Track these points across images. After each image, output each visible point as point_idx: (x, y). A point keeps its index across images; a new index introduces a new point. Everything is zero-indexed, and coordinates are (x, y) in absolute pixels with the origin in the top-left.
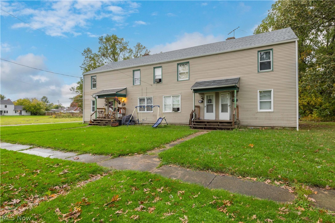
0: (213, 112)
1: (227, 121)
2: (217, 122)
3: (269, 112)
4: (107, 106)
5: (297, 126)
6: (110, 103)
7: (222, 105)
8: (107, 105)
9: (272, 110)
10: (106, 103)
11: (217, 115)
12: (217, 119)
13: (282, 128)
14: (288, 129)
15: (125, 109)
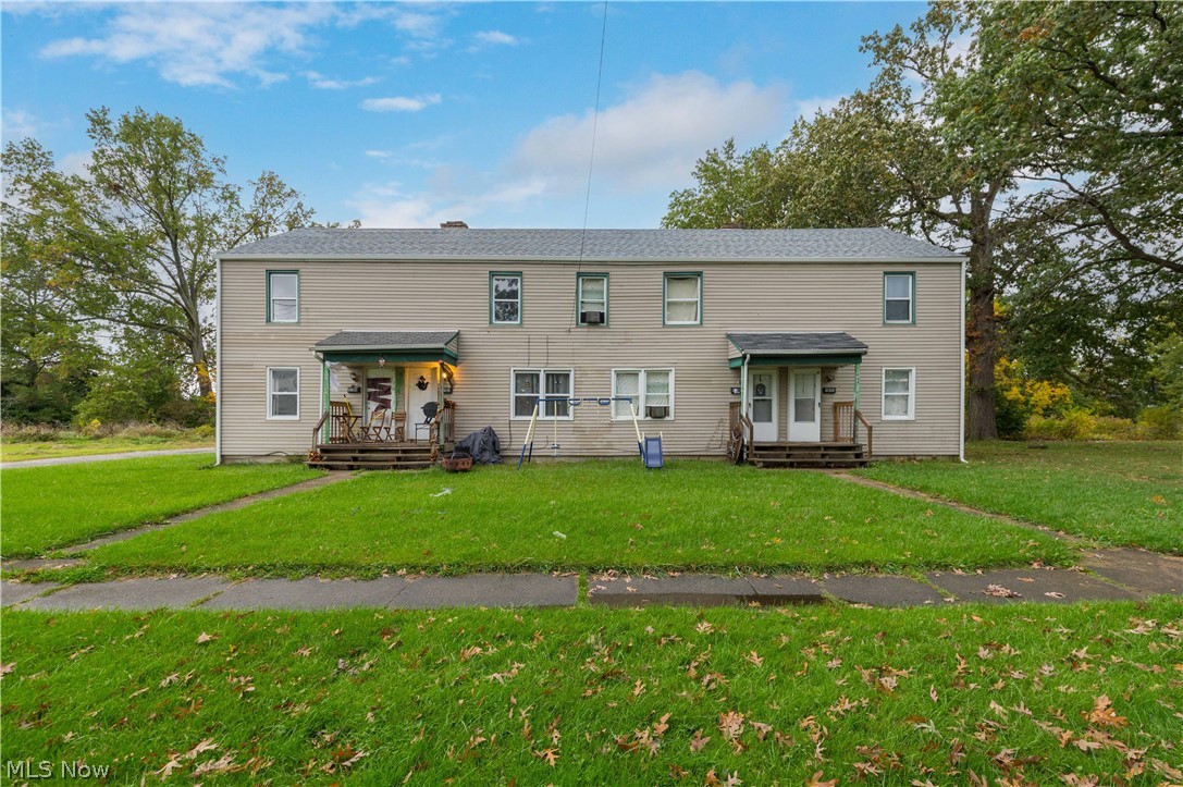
0: (770, 420)
1: (814, 445)
2: (784, 448)
3: (906, 422)
4: (360, 396)
5: (962, 453)
6: (373, 382)
7: (797, 402)
8: (359, 391)
9: (911, 416)
10: (353, 382)
11: (783, 430)
12: (783, 440)
13: (930, 458)
14: (943, 459)
15: (449, 405)
